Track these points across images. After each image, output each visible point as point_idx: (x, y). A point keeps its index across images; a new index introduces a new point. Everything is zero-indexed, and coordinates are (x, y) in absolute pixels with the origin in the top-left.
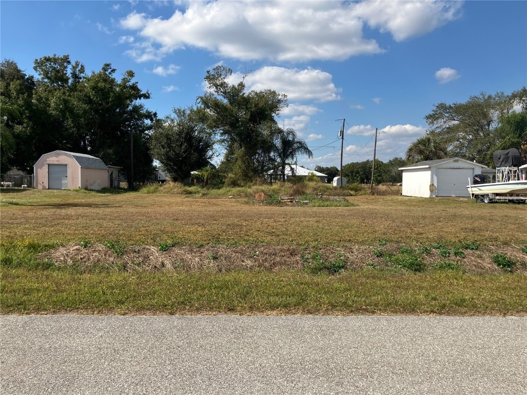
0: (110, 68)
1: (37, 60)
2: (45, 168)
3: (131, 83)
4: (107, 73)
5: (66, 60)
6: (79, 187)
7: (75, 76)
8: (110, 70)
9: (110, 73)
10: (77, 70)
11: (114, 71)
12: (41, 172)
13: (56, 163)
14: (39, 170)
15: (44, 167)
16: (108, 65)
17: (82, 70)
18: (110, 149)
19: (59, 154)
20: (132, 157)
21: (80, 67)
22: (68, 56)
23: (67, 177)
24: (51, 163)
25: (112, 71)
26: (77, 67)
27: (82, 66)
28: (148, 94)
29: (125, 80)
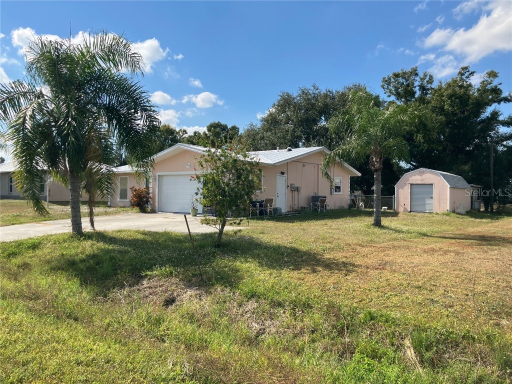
0: (468, 71)
1: (384, 78)
2: (407, 189)
3: (493, 85)
4: (464, 77)
5: (415, 73)
6: (447, 210)
7: (423, 88)
8: (467, 74)
9: (467, 77)
10: (425, 81)
11: (472, 73)
12: (403, 193)
13: (420, 182)
14: (401, 191)
15: (406, 187)
16: (466, 68)
17: (431, 81)
18: (466, 165)
19: (423, 172)
20: (492, 173)
21: (428, 77)
23: (432, 198)
24: (414, 182)
25: (470, 74)
26: (425, 79)
27: (431, 77)
29: (485, 83)
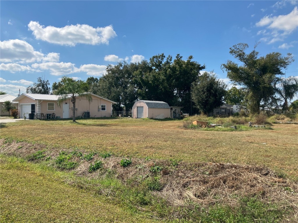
2: (136, 108)
4: (179, 59)
6: (147, 117)
8: (180, 57)
10: (169, 59)
11: (181, 57)
12: (134, 110)
14: (134, 109)
16: (178, 55)
19: (141, 102)
22: (163, 53)
23: (143, 112)
24: (138, 106)
28: (205, 66)
29: (189, 61)
